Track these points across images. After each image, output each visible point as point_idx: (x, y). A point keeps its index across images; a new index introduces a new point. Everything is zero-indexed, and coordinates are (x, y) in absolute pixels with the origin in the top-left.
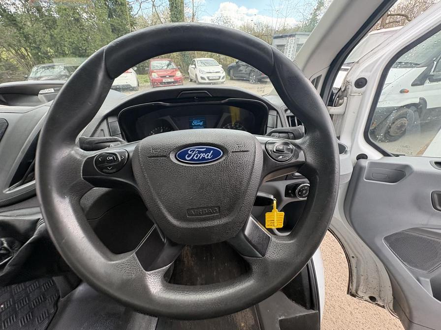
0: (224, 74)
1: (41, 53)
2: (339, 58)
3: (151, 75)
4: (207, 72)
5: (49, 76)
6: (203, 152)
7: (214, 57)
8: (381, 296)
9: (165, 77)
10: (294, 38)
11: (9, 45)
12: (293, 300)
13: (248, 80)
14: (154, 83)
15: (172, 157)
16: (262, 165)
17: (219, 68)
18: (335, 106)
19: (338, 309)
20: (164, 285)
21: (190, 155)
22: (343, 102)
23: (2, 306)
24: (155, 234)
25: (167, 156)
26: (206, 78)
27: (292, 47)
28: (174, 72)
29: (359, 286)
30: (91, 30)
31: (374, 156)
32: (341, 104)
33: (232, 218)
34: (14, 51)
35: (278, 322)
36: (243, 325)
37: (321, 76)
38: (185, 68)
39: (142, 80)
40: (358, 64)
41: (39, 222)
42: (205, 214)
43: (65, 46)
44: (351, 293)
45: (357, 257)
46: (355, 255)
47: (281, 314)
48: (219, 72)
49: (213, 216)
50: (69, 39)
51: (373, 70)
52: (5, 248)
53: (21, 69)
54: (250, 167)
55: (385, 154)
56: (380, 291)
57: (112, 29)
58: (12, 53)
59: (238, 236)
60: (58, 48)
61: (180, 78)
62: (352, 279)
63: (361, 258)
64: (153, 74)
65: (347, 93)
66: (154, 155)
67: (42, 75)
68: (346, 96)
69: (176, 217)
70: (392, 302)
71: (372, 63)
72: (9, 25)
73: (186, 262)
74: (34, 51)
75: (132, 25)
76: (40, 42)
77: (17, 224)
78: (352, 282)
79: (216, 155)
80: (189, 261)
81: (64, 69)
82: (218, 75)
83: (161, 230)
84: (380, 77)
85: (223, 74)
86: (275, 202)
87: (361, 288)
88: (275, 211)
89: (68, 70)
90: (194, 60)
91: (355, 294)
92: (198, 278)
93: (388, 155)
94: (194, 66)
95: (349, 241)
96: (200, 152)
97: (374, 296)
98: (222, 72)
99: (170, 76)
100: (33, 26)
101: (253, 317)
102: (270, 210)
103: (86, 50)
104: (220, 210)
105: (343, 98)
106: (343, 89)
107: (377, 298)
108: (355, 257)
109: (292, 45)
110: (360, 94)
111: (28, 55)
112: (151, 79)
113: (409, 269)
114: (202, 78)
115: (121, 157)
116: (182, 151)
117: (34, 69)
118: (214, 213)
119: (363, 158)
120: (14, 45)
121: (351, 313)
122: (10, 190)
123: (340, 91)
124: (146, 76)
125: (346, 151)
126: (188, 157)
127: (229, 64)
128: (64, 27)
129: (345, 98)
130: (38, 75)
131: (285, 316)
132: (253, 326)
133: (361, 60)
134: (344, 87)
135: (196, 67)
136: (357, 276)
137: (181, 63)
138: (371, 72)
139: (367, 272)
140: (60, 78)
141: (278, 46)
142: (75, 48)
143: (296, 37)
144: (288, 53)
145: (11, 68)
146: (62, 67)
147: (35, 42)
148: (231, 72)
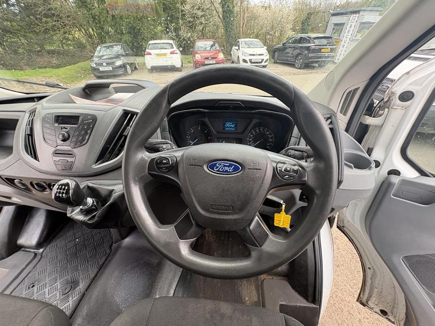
0: (268, 57)
1: (104, 33)
2: (381, 73)
3: (195, 56)
4: (250, 55)
5: (109, 55)
6: (227, 166)
7: (260, 37)
8: (394, 312)
9: (207, 58)
10: (357, 15)
11: (81, 26)
12: (296, 291)
13: (292, 65)
14: (197, 64)
15: (205, 168)
16: (270, 181)
17: (264, 50)
18: (374, 117)
19: (346, 313)
20: (190, 251)
21: (218, 167)
22: (383, 114)
23: (77, 240)
24: (187, 216)
25: (202, 166)
26: (248, 62)
27: (353, 26)
28: (216, 53)
29: (371, 297)
30: (145, 9)
31: (409, 173)
32: (381, 115)
33: (241, 216)
34: (83, 31)
35: (279, 305)
36: (247, 299)
37: (358, 88)
38: (228, 50)
39: (186, 60)
40: (408, 75)
41: (114, 192)
42: (222, 210)
43: (123, 26)
44: (360, 301)
45: (374, 269)
46: (372, 267)
47: (282, 299)
48: (263, 55)
49: (228, 212)
50: (127, 18)
51: (424, 85)
52: (95, 205)
53: (88, 47)
54: (260, 182)
55: (423, 173)
56: (394, 307)
57: (164, 8)
58: (83, 32)
59: (244, 229)
60: (117, 28)
61: (222, 60)
62: (364, 289)
63: (378, 272)
64: (197, 55)
65: (390, 105)
66: (193, 164)
67: (104, 54)
68: (388, 108)
69: (203, 208)
70: (404, 320)
71: (423, 77)
72: (81, 7)
73: (207, 238)
74: (99, 31)
75: (182, 4)
76: (104, 22)
77: (101, 190)
78: (363, 292)
79: (236, 169)
80: (210, 237)
81: (121, 49)
82: (262, 57)
83: (192, 214)
84: (431, 92)
85: (266, 56)
86: (284, 206)
87: (373, 299)
88: (283, 213)
89: (124, 49)
90: (239, 41)
91: (365, 303)
92: (215, 253)
93: (426, 175)
94: (237, 48)
95: (367, 252)
96: (224, 166)
97: (386, 310)
98: (265, 54)
99: (212, 58)
100: (99, 7)
101: (257, 296)
102: (279, 212)
103: (140, 29)
104: (234, 210)
105: (384, 109)
106: (385, 100)
107: (389, 313)
108: (372, 269)
109: (353, 24)
110: (404, 108)
111: (94, 34)
112: (194, 60)
113: (428, 294)
114: (245, 61)
115: (172, 162)
116: (212, 163)
117: (99, 48)
118: (229, 210)
119: (395, 174)
120: (84, 25)
121: (360, 320)
122: (95, 166)
123: (382, 102)
124: (190, 56)
125: (371, 167)
126: (216, 168)
127: (275, 46)
128: (123, 8)
129: (386, 110)
130: (101, 54)
131: (286, 302)
132: (255, 302)
133: (413, 71)
134: (387, 98)
135: (239, 49)
136: (370, 287)
137: (225, 43)
138: (421, 85)
139: (382, 286)
140: (118, 57)
141: (336, 25)
142: (131, 28)
143: (361, 13)
144: (346, 34)
145: (81, 46)
146: (119, 47)
147: (100, 22)
148: (276, 54)
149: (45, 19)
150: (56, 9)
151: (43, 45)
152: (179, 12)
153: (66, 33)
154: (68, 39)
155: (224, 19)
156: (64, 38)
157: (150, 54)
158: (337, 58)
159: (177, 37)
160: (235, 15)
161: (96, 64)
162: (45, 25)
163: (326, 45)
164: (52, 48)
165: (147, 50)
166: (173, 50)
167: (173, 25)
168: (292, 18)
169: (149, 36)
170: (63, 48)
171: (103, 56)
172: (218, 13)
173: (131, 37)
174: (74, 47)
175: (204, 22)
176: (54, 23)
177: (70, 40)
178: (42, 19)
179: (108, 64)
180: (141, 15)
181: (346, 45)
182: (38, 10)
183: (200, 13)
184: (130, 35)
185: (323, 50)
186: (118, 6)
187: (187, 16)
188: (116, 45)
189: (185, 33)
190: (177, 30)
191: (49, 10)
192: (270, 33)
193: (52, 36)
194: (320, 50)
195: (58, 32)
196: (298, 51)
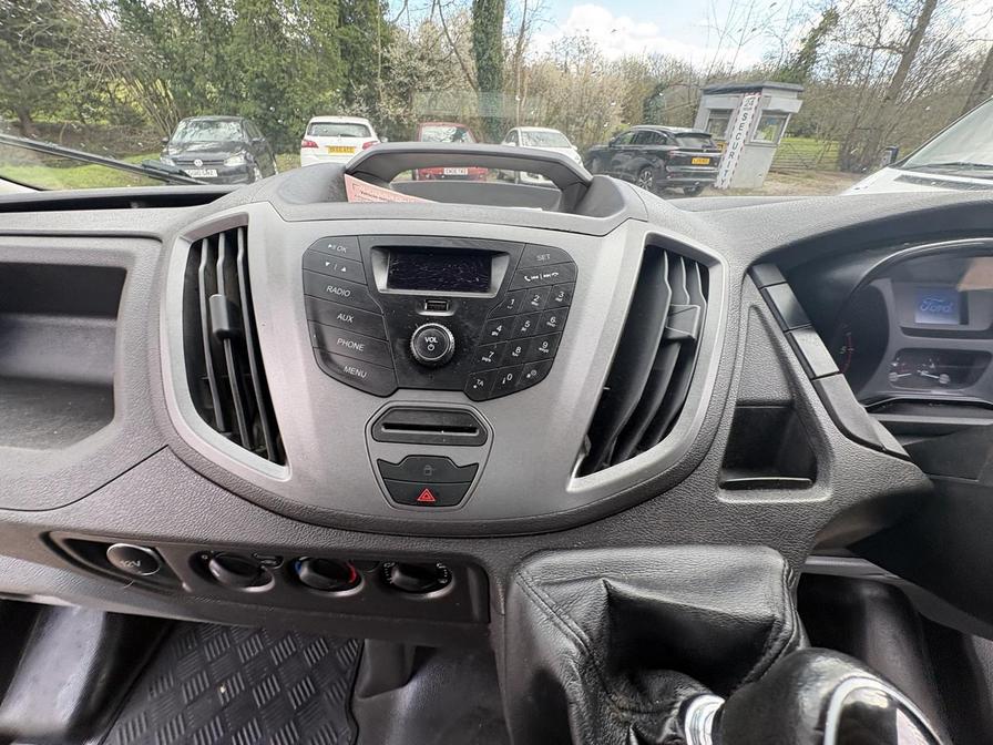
1: (193, 94)
5: (208, 142)
10: (757, 96)
11: (134, 73)
27: (749, 117)
34: (140, 86)
50: (254, 66)
53: (150, 123)
57: (342, 51)
58: (137, 89)
60: (227, 84)
67: (194, 139)
74: (180, 89)
75: (383, 45)
76: (195, 69)
81: (240, 131)
89: (247, 132)
90: (516, 132)
94: (513, 144)
103: (284, 91)
109: (751, 113)
111: (167, 95)
117: (182, 125)
120: (143, 72)
128: (246, 41)
130: (187, 139)
140: (231, 147)
141: (714, 111)
142: (261, 87)
143: (764, 92)
144: (736, 131)
145: (132, 121)
146: (234, 126)
147: (184, 69)
148: (595, 163)
149: (38, 50)
150: (71, 29)
151: (28, 113)
152: (376, 62)
153: (93, 86)
154: (97, 102)
155: (481, 84)
156: (88, 99)
157: (314, 145)
158: (719, 178)
159: (373, 114)
160: (504, 77)
161: (175, 161)
162: (38, 65)
163: (702, 151)
164: (53, 120)
165: (306, 137)
166: (368, 140)
167: (362, 87)
168: (621, 93)
169: (307, 108)
170: (83, 121)
171: (190, 144)
172: (464, 69)
173: (261, 107)
174: (113, 122)
175: (433, 87)
176: (63, 61)
177: (101, 104)
178: (32, 49)
179: (206, 163)
180: (289, 60)
181: (737, 152)
182: (23, 28)
183: (425, 68)
184: (258, 102)
185: (695, 161)
186: (233, 37)
187: (394, 72)
188: (228, 121)
189: (389, 108)
190: (371, 98)
191: (53, 29)
192: (577, 120)
193: (55, 90)
194: (688, 160)
195: (71, 83)
196: (643, 160)
